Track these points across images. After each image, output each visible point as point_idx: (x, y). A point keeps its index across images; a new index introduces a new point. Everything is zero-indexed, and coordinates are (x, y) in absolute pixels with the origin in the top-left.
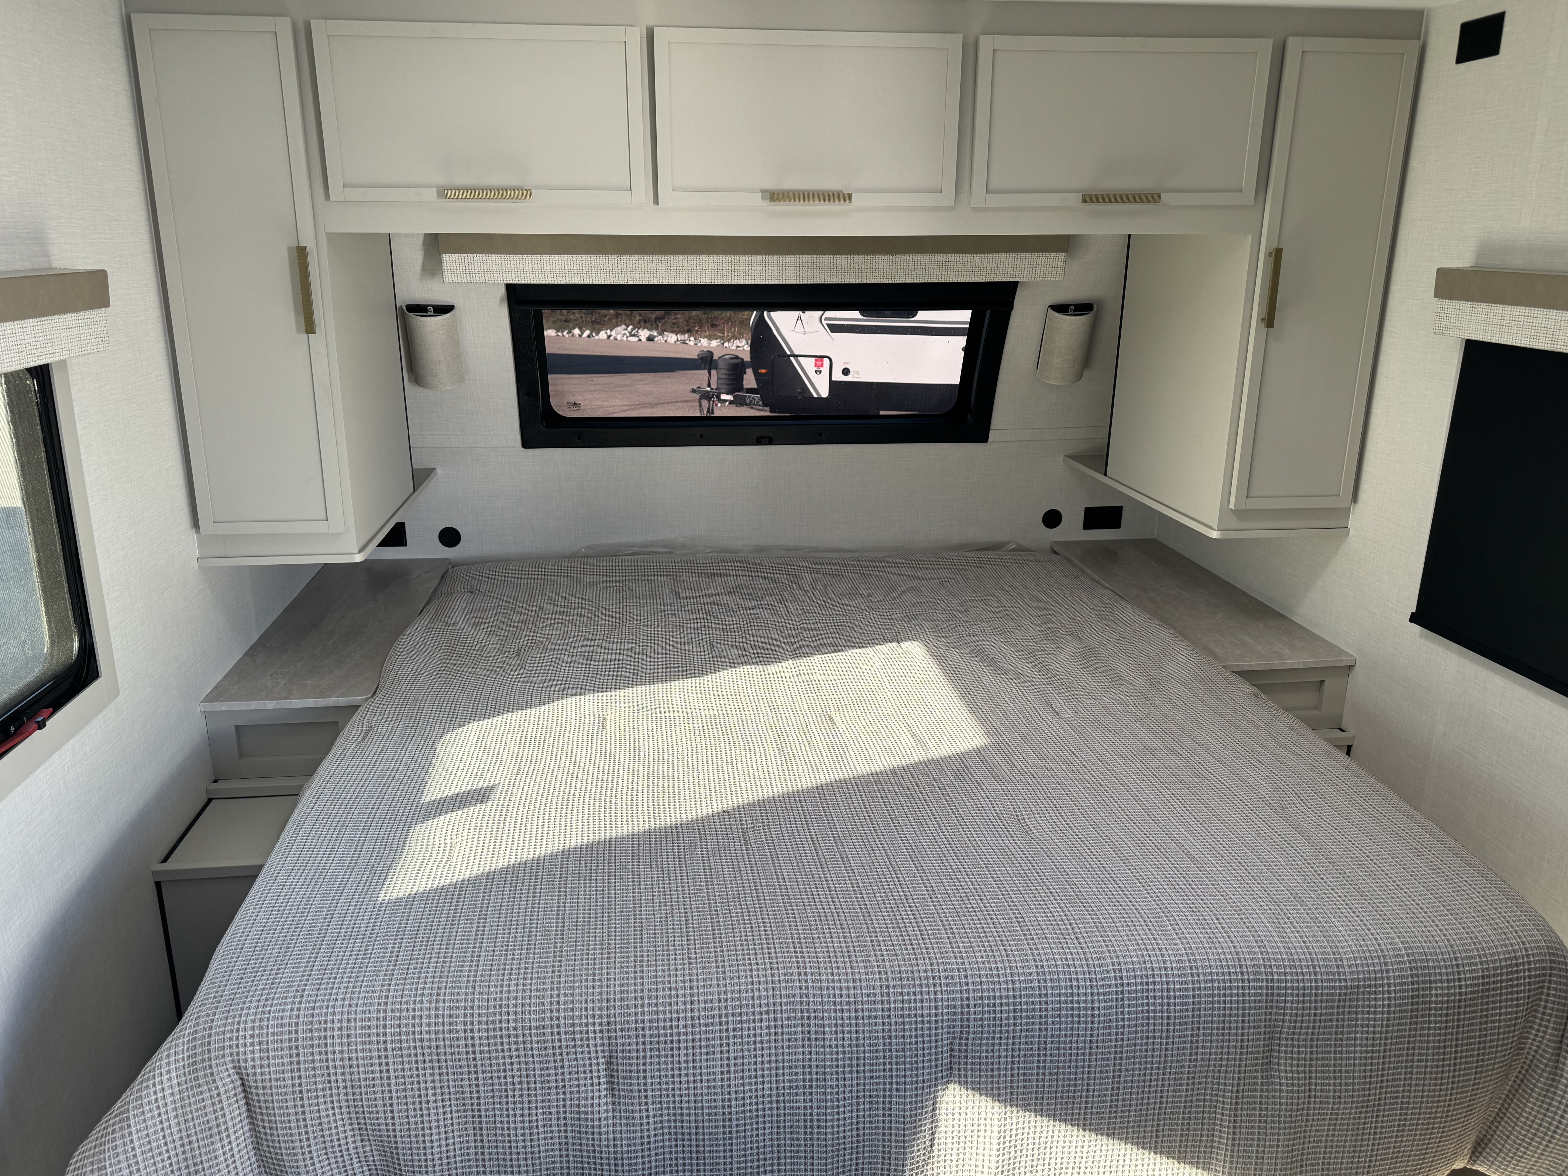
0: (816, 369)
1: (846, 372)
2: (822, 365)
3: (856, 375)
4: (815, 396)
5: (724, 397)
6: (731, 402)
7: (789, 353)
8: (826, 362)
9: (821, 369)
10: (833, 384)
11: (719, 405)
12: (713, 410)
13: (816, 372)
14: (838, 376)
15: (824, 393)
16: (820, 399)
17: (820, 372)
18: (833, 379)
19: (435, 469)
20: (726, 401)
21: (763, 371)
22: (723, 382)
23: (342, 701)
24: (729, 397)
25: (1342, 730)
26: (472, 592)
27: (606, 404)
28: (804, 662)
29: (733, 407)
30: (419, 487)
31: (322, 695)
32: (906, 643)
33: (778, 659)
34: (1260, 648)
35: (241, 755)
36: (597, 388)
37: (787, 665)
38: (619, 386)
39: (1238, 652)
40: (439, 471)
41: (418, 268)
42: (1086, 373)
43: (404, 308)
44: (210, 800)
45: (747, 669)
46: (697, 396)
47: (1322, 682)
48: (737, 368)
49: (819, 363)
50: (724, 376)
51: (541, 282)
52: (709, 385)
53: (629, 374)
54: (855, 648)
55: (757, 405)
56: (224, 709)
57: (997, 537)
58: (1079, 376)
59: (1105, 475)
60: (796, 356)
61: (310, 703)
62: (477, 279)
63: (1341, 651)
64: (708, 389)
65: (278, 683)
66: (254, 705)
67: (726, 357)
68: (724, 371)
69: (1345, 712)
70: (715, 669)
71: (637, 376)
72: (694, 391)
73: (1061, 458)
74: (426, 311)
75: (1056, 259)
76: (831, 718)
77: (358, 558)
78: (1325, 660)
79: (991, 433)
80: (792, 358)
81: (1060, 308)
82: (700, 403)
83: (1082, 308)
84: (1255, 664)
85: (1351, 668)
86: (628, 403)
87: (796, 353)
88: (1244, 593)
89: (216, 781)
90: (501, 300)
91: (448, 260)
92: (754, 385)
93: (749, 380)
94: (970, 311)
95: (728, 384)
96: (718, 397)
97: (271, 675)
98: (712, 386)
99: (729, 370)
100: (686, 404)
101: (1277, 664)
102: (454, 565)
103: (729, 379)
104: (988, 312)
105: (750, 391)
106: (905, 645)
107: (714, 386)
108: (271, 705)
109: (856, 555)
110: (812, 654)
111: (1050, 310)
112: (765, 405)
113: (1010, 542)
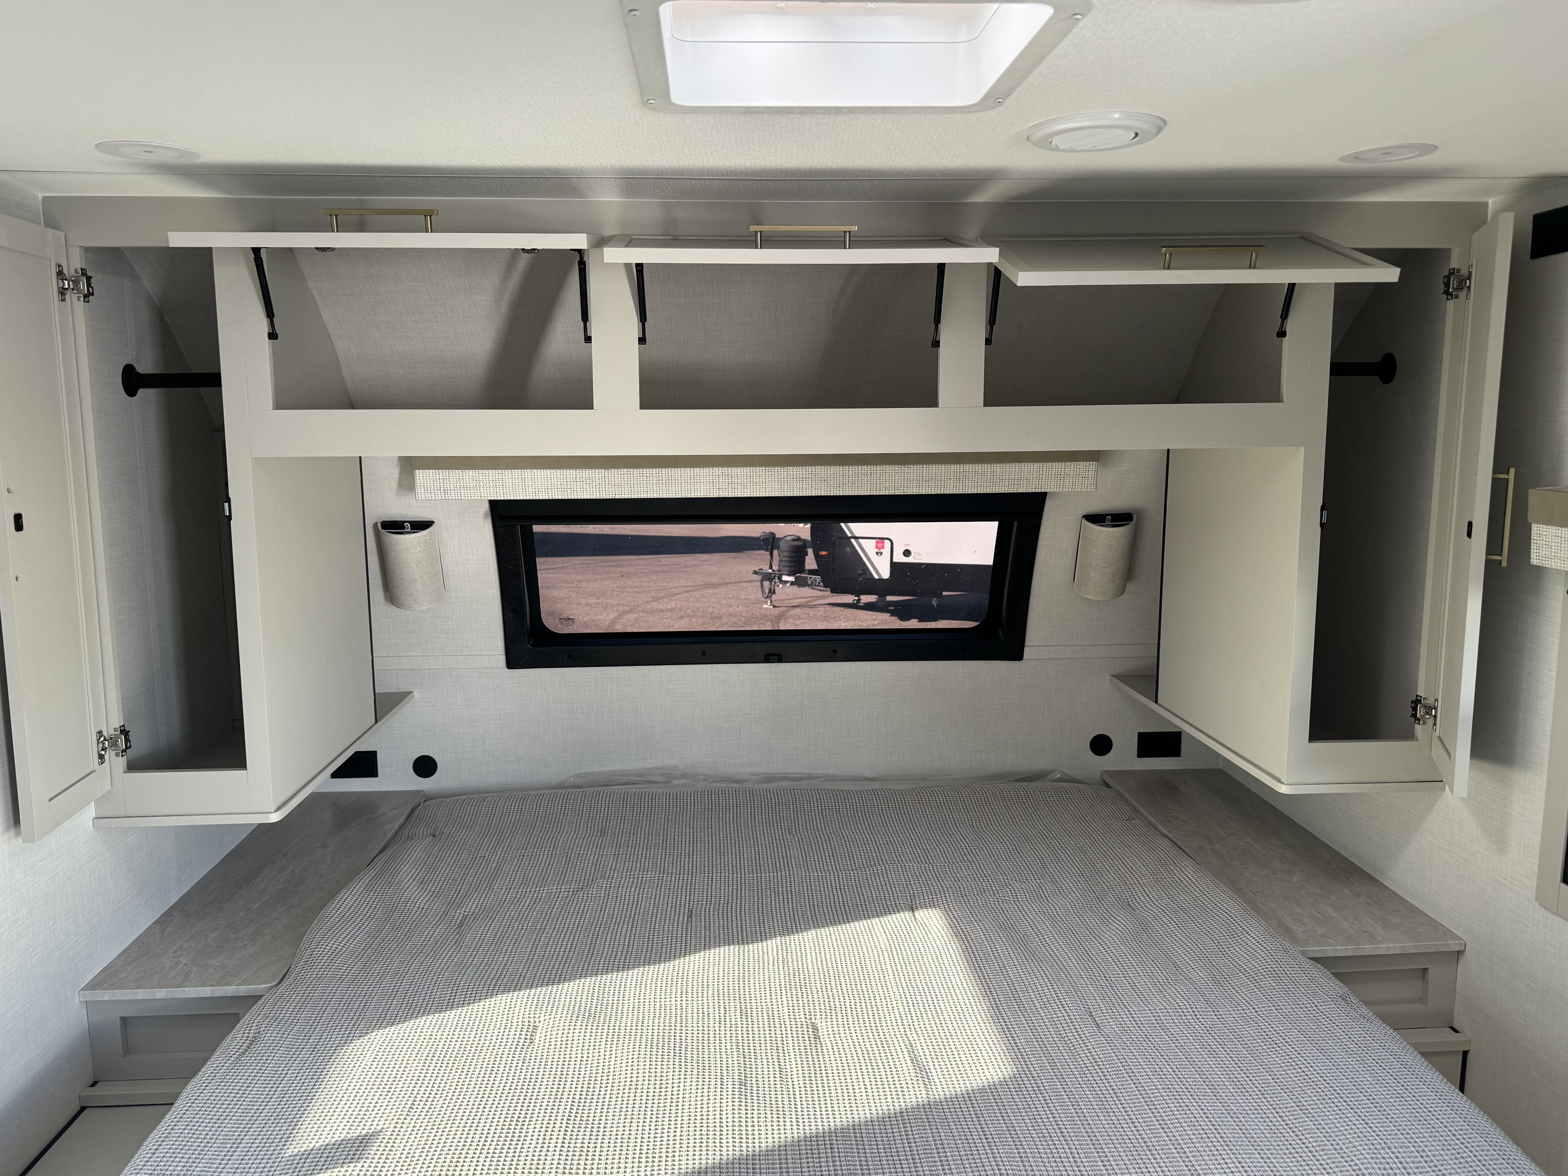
0: (877, 550)
1: (907, 553)
2: (883, 547)
3: (917, 557)
4: (876, 577)
5: (785, 578)
6: (792, 583)
7: (849, 535)
8: (887, 544)
9: (882, 550)
10: (893, 565)
11: (781, 586)
12: (774, 590)
13: (877, 553)
14: (899, 558)
15: (886, 574)
16: (881, 580)
17: (881, 553)
18: (895, 560)
19: (411, 692)
20: (787, 582)
21: (824, 553)
22: (784, 564)
23: (243, 990)
24: (791, 579)
25: (1456, 1031)
26: (434, 836)
27: (670, 585)
28: (795, 939)
29: (795, 587)
30: (381, 719)
31: (220, 983)
32: (921, 912)
33: (764, 936)
34: (1346, 925)
35: (127, 1050)
36: (664, 568)
37: (773, 945)
38: (685, 566)
39: (1320, 930)
40: (416, 694)
41: (394, 482)
42: (1130, 587)
43: (379, 525)
44: (83, 1109)
45: (723, 950)
46: (759, 577)
47: (1425, 970)
48: (798, 551)
49: (880, 545)
50: (785, 559)
51: (522, 498)
52: (771, 567)
53: (697, 555)
54: (859, 918)
55: (818, 586)
56: (106, 998)
57: (1039, 765)
58: (1122, 590)
59: (1156, 702)
60: (856, 538)
61: (206, 992)
62: (452, 496)
63: (1447, 933)
64: (770, 571)
65: (178, 963)
66: (141, 994)
67: (789, 538)
68: (785, 554)
69: (1456, 1008)
70: (686, 950)
71: (705, 556)
72: (755, 573)
73: (1108, 677)
74: (403, 528)
75: (1087, 468)
76: (815, 1028)
77: (275, 818)
78: (1430, 945)
79: (1026, 649)
80: (853, 540)
81: (1095, 519)
82: (762, 584)
83: (1120, 518)
84: (1341, 950)
85: (1460, 953)
86: (692, 584)
87: (857, 535)
88: (1325, 845)
89: (94, 1084)
90: (485, 515)
91: (422, 476)
92: (814, 566)
93: (810, 562)
94: (997, 523)
95: (789, 567)
96: (780, 578)
97: (175, 951)
98: (774, 568)
99: (791, 552)
100: (750, 584)
101: (1368, 949)
102: (427, 798)
103: (789, 561)
104: (1016, 523)
105: (811, 572)
106: (920, 914)
107: (775, 568)
108: (161, 994)
109: (876, 786)
110: (807, 928)
111: (1084, 521)
112: (825, 586)
113: (1053, 771)
